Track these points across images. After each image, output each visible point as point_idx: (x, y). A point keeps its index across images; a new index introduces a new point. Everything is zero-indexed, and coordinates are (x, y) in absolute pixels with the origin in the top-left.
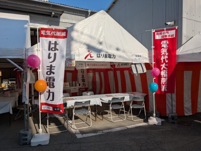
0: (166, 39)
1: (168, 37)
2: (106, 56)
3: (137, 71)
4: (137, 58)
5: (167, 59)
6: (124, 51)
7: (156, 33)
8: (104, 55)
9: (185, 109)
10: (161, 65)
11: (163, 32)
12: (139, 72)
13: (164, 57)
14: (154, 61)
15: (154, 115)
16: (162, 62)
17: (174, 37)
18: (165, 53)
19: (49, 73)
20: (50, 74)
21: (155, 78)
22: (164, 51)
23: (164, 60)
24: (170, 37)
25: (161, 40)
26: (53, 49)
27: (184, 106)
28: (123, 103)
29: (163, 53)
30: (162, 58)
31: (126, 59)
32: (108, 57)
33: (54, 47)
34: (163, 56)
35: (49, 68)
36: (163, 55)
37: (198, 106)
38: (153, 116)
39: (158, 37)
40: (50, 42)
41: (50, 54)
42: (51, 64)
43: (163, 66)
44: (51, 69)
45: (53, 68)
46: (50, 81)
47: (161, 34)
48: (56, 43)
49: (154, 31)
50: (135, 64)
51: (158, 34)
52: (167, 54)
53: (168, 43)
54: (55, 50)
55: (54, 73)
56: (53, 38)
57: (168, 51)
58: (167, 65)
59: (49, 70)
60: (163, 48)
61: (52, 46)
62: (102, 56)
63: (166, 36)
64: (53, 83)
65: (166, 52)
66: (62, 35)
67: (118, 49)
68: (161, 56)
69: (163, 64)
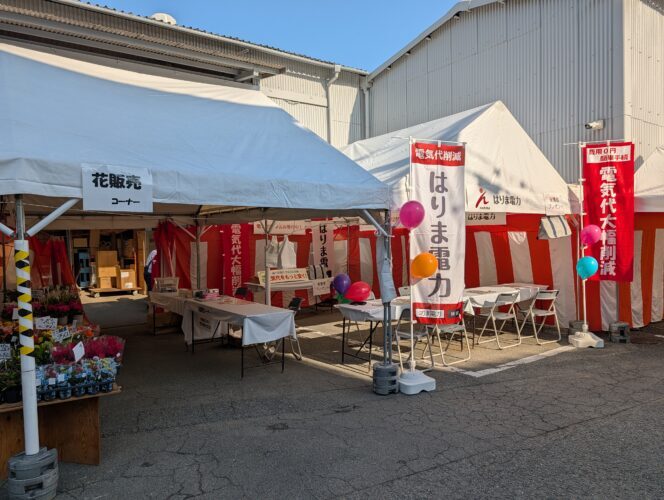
0: (611, 164)
1: (614, 160)
2: (507, 200)
3: (555, 233)
4: (553, 204)
5: (614, 206)
6: (532, 190)
7: (588, 150)
8: (504, 198)
9: (633, 314)
10: (601, 219)
11: (603, 149)
12: (559, 235)
13: (608, 201)
14: (585, 211)
15: (586, 327)
16: (604, 212)
17: (629, 159)
18: (609, 192)
19: (436, 239)
20: (439, 242)
21: (586, 247)
22: (607, 189)
23: (608, 208)
24: (620, 160)
25: (600, 166)
26: (440, 189)
27: (633, 307)
28: (512, 307)
29: (605, 194)
30: (603, 205)
31: (536, 206)
32: (511, 202)
33: (440, 183)
34: (605, 200)
35: (437, 228)
36: (606, 197)
37: (653, 307)
38: (581, 330)
39: (593, 159)
40: (432, 174)
41: (434, 199)
42: (438, 220)
43: (605, 221)
44: (440, 231)
45: (443, 229)
46: (440, 255)
47: (599, 152)
48: (443, 177)
49: (584, 146)
50: (549, 217)
51: (592, 152)
52: (614, 195)
53: (615, 171)
54: (442, 192)
55: (446, 240)
56: (439, 166)
57: (616, 189)
58: (615, 218)
59: (437, 233)
60: (605, 181)
61: (437, 182)
62: (502, 201)
63: (611, 158)
64: (447, 261)
65: (612, 190)
66: (454, 159)
67: (523, 185)
68: (602, 199)
69: (604, 216)
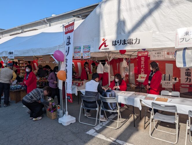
2: (124, 42)
8: (122, 41)
26: (68, 44)
32: (128, 43)
33: (68, 41)
35: (66, 61)
41: (66, 48)
42: (66, 57)
48: (69, 38)
55: (67, 66)
62: (119, 43)
66: (72, 29)
